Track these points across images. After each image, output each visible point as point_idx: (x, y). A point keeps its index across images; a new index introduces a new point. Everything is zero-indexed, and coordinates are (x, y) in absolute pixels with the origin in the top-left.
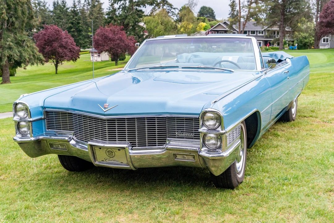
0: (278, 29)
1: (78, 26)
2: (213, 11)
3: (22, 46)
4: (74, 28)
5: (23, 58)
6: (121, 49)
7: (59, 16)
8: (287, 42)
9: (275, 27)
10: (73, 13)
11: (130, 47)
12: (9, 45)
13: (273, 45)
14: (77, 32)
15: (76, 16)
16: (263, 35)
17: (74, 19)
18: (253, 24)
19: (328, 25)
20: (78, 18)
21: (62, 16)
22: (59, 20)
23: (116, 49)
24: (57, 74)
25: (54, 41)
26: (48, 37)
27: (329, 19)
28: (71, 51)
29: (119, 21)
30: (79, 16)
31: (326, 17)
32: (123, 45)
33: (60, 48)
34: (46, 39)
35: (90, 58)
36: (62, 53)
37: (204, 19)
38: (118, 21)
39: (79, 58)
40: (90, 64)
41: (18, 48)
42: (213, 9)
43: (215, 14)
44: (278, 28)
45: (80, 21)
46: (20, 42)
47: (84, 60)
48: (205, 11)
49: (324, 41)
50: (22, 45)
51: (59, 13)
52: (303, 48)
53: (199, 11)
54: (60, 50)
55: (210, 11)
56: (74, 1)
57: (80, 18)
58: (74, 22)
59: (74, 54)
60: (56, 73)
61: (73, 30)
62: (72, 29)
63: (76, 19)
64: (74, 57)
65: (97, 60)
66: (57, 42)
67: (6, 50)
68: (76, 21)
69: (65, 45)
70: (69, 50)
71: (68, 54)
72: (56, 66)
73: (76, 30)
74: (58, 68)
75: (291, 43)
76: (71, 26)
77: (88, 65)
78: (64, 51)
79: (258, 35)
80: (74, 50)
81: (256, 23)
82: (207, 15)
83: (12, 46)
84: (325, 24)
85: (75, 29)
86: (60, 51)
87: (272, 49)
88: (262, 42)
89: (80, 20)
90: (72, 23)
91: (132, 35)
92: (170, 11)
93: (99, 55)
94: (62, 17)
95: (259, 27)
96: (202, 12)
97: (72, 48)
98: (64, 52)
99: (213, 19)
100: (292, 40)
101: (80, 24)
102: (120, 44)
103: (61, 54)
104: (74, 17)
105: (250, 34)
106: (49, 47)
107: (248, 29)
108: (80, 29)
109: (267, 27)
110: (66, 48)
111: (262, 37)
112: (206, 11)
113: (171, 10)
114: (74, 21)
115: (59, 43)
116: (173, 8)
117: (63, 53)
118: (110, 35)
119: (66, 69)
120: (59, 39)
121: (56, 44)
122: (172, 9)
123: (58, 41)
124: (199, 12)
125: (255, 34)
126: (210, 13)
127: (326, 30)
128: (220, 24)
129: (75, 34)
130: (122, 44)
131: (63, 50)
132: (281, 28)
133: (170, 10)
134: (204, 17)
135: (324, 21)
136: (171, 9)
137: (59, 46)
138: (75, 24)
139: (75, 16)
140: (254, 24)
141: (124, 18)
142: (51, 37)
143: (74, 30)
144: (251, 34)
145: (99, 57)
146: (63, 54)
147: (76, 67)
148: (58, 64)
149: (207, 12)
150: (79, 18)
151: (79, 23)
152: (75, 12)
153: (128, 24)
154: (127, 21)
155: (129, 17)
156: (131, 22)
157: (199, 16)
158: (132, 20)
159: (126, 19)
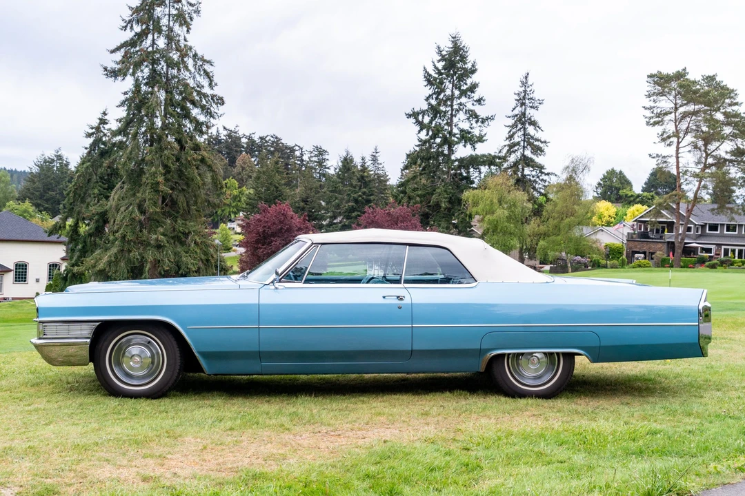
3: (182, 243)
5: (183, 267)
7: (335, 187)
10: (360, 181)
12: (157, 240)
15: (365, 187)
17: (360, 193)
20: (367, 192)
21: (339, 186)
25: (274, 234)
29: (418, 199)
30: (370, 188)
37: (650, 197)
41: (176, 247)
45: (372, 197)
46: (180, 234)
50: (186, 241)
53: (647, 180)
56: (363, 159)
57: (372, 191)
63: (364, 193)
66: (280, 237)
67: (149, 250)
68: (364, 196)
76: (353, 206)
81: (717, 209)
83: (163, 241)
89: (371, 195)
90: (356, 201)
92: (537, 180)
95: (724, 216)
96: (653, 183)
104: (360, 189)
105: (725, 232)
107: (720, 220)
113: (541, 178)
114: (360, 196)
116: (544, 173)
120: (283, 231)
122: (543, 175)
123: (283, 236)
124: (646, 184)
125: (735, 231)
128: (655, 208)
133: (538, 177)
134: (651, 194)
136: (540, 174)
138: (362, 203)
139: (362, 187)
140: (713, 210)
141: (430, 192)
142: (269, 228)
150: (369, 192)
152: (365, 180)
153: (438, 205)
154: (434, 198)
155: (438, 191)
156: (443, 200)
157: (644, 190)
158: (446, 196)
159: (433, 194)
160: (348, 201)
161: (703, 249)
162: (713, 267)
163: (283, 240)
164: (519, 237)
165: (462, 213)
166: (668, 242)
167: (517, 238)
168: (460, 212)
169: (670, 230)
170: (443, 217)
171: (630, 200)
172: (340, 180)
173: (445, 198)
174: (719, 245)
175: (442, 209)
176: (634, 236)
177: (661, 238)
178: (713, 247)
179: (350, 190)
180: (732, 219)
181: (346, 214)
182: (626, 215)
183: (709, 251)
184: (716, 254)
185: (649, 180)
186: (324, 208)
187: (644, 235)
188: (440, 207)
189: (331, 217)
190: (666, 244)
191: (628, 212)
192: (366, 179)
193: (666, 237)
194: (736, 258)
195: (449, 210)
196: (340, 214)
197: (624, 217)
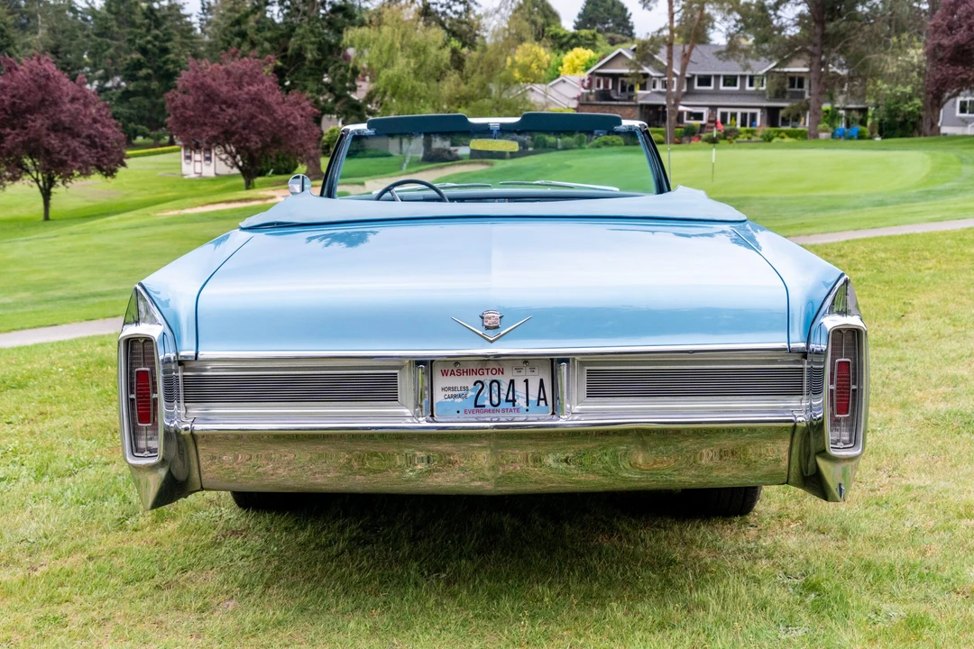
0: (806, 70)
1: (163, 59)
2: (626, 10)
4: (151, 68)
6: (260, 134)
7: (106, 28)
8: (842, 112)
9: (795, 62)
10: (147, 17)
11: (290, 128)
13: (795, 124)
14: (159, 81)
15: (156, 27)
16: (764, 88)
17: (149, 38)
18: (714, 54)
19: (960, 55)
20: (161, 35)
21: (112, 26)
22: (104, 39)
23: (243, 132)
24: (48, 223)
25: (30, 110)
26: (13, 96)
27: (961, 36)
28: (93, 145)
29: (267, 45)
30: (166, 29)
31: (951, 28)
32: (267, 122)
33: (53, 136)
34: (6, 103)
35: (181, 164)
36: (61, 151)
37: (590, 37)
38: (262, 44)
39: (124, 165)
40: (175, 186)
42: (626, 5)
43: (631, 20)
44: (805, 66)
45: (169, 45)
47: (160, 173)
48: (601, 9)
49: (963, 110)
51: (107, 19)
52: (899, 131)
53: (581, 11)
54: (54, 141)
55: (616, 10)
57: (169, 33)
58: (150, 46)
59: (105, 156)
60: (47, 218)
61: (143, 72)
62: (141, 69)
63: (156, 37)
64: (108, 163)
65: (204, 174)
66: (42, 114)
68: (157, 43)
69: (71, 122)
70: (88, 142)
71: (82, 153)
72: (46, 194)
73: (155, 72)
74: (51, 201)
75: (857, 116)
76: (139, 60)
77: (168, 189)
78: (68, 146)
79: (748, 88)
80: (104, 142)
82: (608, 23)
84: (949, 55)
85: (150, 71)
86: (53, 145)
87: (790, 134)
88: (758, 112)
89: (168, 40)
90: (144, 51)
91: (311, 92)
92: (448, 11)
93: (208, 155)
94: (116, 29)
96: (591, 16)
97: (97, 134)
98: (67, 148)
99: (624, 38)
100: (860, 106)
101: (170, 53)
102: (256, 117)
103: (59, 153)
104: (149, 30)
105: (722, 88)
106: (17, 131)
108: (167, 70)
109: (774, 64)
110: (76, 135)
111: (760, 95)
112: (605, 10)
113: (454, 8)
114: (149, 42)
115: (51, 116)
117: (64, 151)
118: (225, 89)
119: (91, 204)
120: (47, 103)
121: (38, 122)
122: (457, 4)
123: (46, 113)
124: (580, 16)
125: (735, 85)
126: (615, 16)
127: (951, 72)
128: (620, 54)
129: (153, 87)
130: (265, 118)
131: (63, 139)
132: (813, 68)
133: (450, 7)
135: (945, 42)
136: (451, 2)
137: (48, 129)
138: (154, 54)
139: (152, 27)
141: (285, 31)
142: (21, 98)
143: (149, 74)
144: (724, 85)
145: (208, 162)
146: (63, 153)
147: (127, 195)
148: (51, 186)
149: (605, 15)
150: (165, 35)
151: (165, 51)
152: (155, 16)
153: (300, 55)
154: (293, 44)
155: (299, 31)
156: (310, 47)
157: (578, 26)
158: (313, 39)
159: (290, 37)
160: (129, 52)
161: (691, 115)
162: (713, 141)
163: (48, 119)
164: (433, 102)
165: (341, 66)
166: (642, 106)
167: (431, 103)
168: (337, 65)
169: (643, 87)
170: (310, 74)
171: (563, 43)
172: (113, 16)
173: (313, 43)
174: (713, 108)
175: (307, 63)
176: (592, 97)
177: (630, 98)
178: (705, 111)
179: (131, 33)
180: (747, 67)
181: (129, 72)
182: (562, 65)
183: (699, 116)
184: (710, 121)
185: (585, 11)
186: (87, 64)
187: (604, 95)
188: (305, 59)
189: (100, 78)
190: (638, 109)
191: (564, 61)
192: (158, 14)
193: (640, 97)
194: (738, 126)
195: (318, 62)
196: (117, 73)
197: (560, 68)
